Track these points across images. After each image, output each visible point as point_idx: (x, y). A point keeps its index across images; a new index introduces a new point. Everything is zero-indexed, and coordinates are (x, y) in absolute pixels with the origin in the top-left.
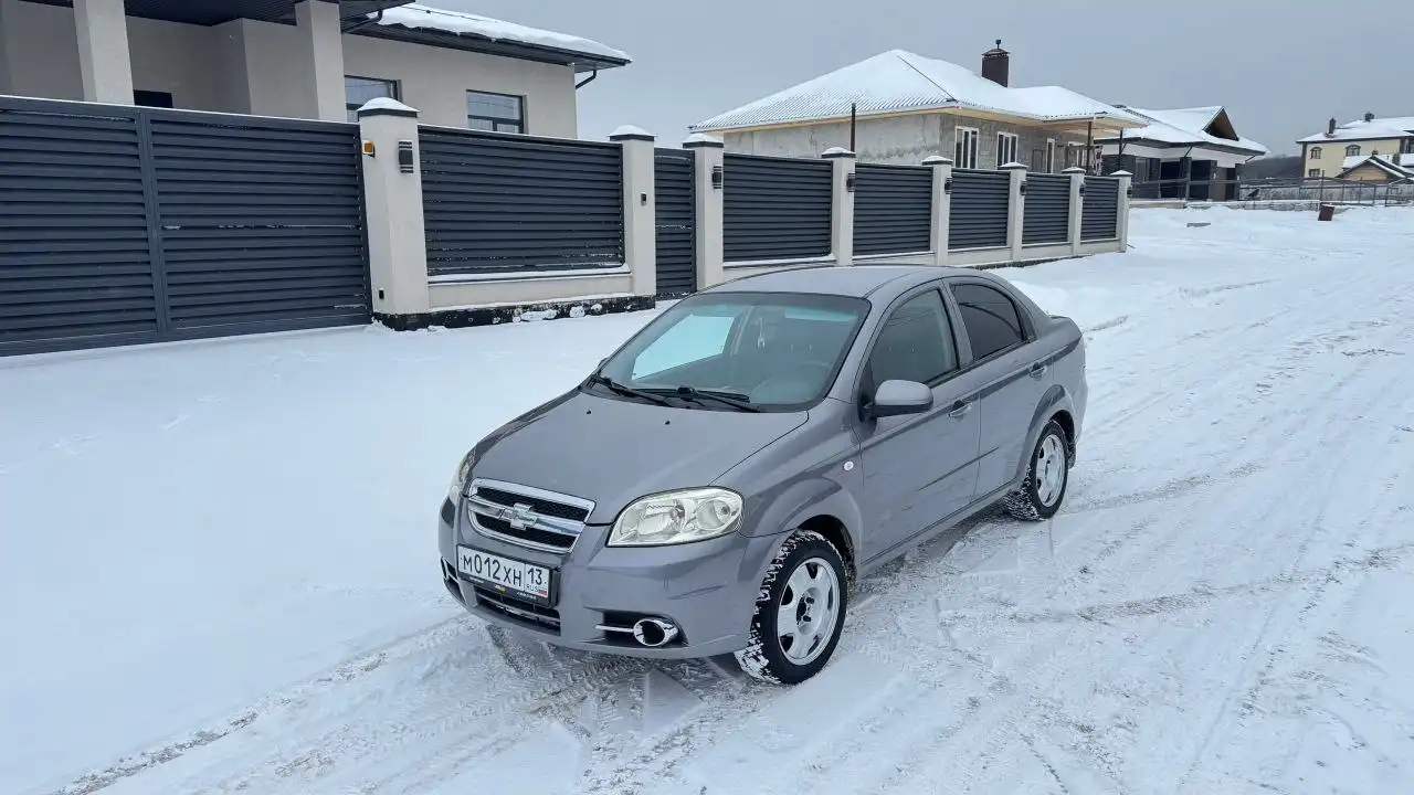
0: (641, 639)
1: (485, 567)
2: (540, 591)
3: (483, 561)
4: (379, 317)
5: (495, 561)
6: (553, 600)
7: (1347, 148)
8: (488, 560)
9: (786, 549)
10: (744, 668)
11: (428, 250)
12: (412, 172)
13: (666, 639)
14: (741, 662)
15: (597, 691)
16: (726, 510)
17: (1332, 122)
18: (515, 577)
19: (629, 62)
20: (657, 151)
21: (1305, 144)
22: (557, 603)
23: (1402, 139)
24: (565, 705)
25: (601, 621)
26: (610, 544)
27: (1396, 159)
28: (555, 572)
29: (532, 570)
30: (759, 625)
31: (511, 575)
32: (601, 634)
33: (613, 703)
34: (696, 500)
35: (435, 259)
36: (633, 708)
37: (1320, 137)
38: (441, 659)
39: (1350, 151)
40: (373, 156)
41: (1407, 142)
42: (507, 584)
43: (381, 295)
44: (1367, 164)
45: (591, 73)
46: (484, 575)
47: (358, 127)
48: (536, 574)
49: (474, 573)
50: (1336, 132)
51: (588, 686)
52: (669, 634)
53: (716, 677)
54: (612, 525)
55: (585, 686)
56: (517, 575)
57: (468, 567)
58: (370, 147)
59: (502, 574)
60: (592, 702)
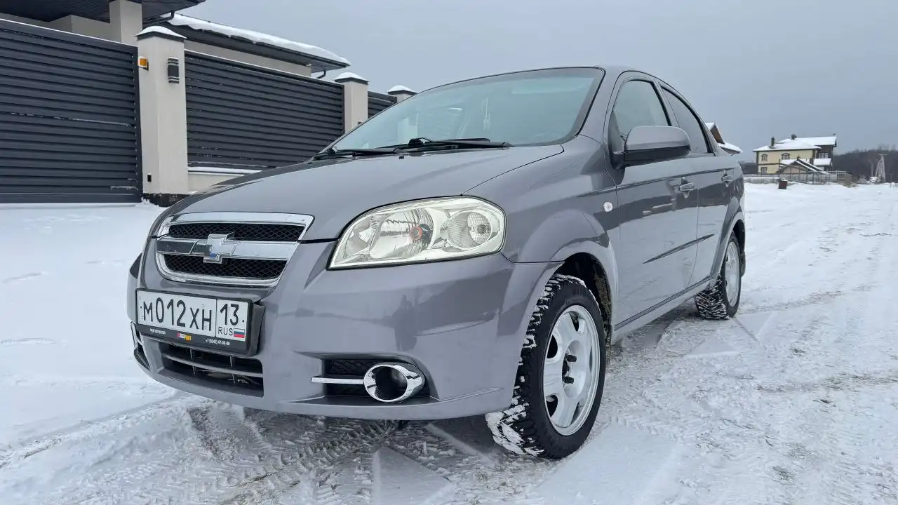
0: (372, 392)
1: (168, 312)
2: (237, 334)
3: (166, 304)
4: (147, 196)
5: (181, 302)
6: (254, 345)
7: (783, 155)
8: (171, 303)
9: (550, 289)
10: (498, 440)
11: (189, 147)
12: (178, 82)
13: (408, 393)
14: (496, 432)
15: (312, 475)
16: (483, 229)
17: (773, 139)
18: (204, 320)
19: (348, 65)
20: (370, 94)
21: (758, 152)
22: (259, 350)
23: (814, 150)
24: (271, 492)
25: (320, 372)
26: (333, 265)
27: (812, 161)
28: (256, 306)
29: (226, 307)
30: (523, 379)
31: (199, 319)
32: (320, 390)
33: (334, 488)
34: (447, 211)
35: (195, 154)
36: (359, 493)
37: (766, 148)
38: (124, 443)
39: (784, 157)
40: (147, 69)
41: (816, 152)
42: (194, 330)
43: (149, 178)
44: (795, 164)
45: (322, 73)
46: (167, 324)
47: (136, 48)
48: (231, 310)
49: (156, 323)
50: (775, 145)
51: (302, 468)
52: (413, 385)
53: (459, 454)
54: (336, 240)
55: (296, 468)
56: (207, 316)
57: (148, 317)
58: (145, 62)
59: (187, 319)
60: (306, 488)
